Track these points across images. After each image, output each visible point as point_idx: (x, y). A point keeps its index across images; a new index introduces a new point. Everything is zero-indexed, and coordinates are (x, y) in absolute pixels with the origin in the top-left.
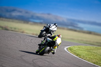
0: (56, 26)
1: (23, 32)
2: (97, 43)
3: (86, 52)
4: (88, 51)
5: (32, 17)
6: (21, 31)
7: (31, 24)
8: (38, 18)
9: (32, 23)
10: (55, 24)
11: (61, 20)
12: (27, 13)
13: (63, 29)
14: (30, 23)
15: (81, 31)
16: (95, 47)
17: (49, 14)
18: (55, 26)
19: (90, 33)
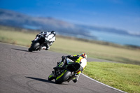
0: (55, 35)
1: (13, 43)
2: (116, 57)
3: (101, 71)
4: (105, 68)
5: (27, 22)
6: (12, 42)
7: (25, 32)
8: (35, 24)
9: (26, 30)
10: (52, 32)
11: (66, 26)
12: (19, 16)
13: (70, 38)
14: (23, 30)
15: (95, 41)
16: (113, 63)
17: (49, 18)
18: (52, 35)
19: (107, 44)
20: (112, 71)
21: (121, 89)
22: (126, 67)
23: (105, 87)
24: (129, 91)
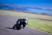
5: (4, 6)
20: (36, 23)
23: (34, 29)
24: (42, 30)
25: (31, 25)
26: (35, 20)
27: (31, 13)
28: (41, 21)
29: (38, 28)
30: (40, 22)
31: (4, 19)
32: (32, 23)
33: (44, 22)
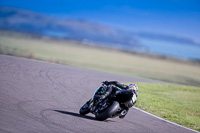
4: (154, 92)
19: (163, 57)
20: (165, 96)
21: (176, 122)
22: (185, 90)
23: (154, 118)
24: (187, 124)
25: (143, 103)
26: (161, 85)
27: (151, 56)
28: (185, 87)
29: (173, 115)
30: (182, 92)
31: (43, 74)
32: (149, 96)
33: (194, 91)
